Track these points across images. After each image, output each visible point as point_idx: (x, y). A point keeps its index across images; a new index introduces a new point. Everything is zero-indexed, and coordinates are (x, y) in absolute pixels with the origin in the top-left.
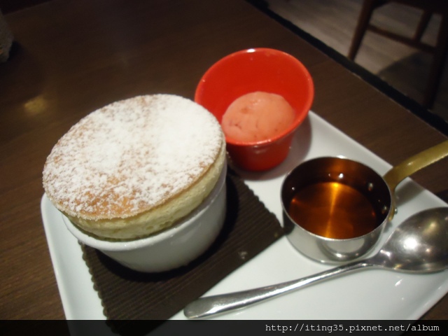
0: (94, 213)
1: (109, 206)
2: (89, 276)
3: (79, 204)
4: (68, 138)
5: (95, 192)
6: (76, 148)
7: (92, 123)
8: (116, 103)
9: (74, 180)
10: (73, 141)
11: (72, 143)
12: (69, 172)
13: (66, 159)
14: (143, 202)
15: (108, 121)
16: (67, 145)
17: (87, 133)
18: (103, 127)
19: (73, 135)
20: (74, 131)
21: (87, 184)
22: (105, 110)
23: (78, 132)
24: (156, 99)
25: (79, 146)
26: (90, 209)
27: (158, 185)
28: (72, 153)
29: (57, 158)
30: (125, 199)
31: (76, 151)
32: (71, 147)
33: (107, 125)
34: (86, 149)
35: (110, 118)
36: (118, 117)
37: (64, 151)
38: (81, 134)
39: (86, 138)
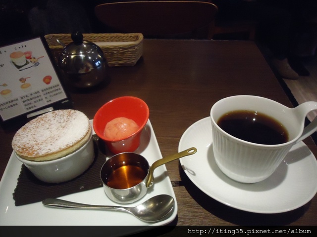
0: (21, 153)
1: (27, 151)
2: (21, 170)
5: (27, 146)
6: (34, 127)
7: (46, 117)
8: (60, 110)
9: (24, 139)
10: (35, 123)
12: (25, 136)
13: (27, 130)
14: (38, 153)
15: (52, 119)
16: (32, 124)
17: (42, 122)
18: (49, 122)
19: (37, 121)
21: (28, 142)
23: (39, 120)
24: (75, 112)
26: (21, 150)
27: (48, 149)
28: (31, 129)
29: (25, 128)
30: (34, 151)
32: (33, 125)
33: (51, 121)
34: (38, 129)
35: (54, 118)
36: (57, 119)
37: (29, 127)
38: (39, 122)
39: (40, 124)
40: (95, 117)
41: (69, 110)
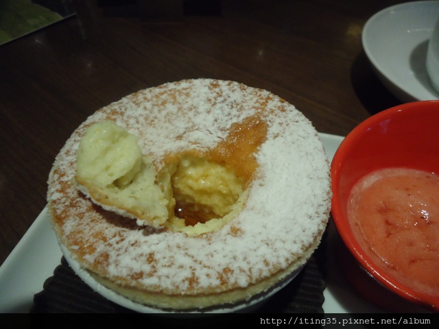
3: (61, 191)
4: (149, 96)
6: (141, 119)
7: (188, 95)
10: (148, 105)
11: (145, 108)
15: (203, 107)
16: (138, 105)
17: (171, 108)
18: (191, 114)
19: (157, 96)
20: (162, 90)
22: (216, 86)
23: (164, 97)
25: (146, 119)
28: (132, 121)
29: (114, 113)
31: (138, 122)
32: (140, 111)
33: (197, 113)
34: (150, 130)
35: (208, 106)
36: (217, 111)
37: (129, 113)
38: (164, 103)
39: (164, 113)
40: (353, 132)
41: (265, 93)
